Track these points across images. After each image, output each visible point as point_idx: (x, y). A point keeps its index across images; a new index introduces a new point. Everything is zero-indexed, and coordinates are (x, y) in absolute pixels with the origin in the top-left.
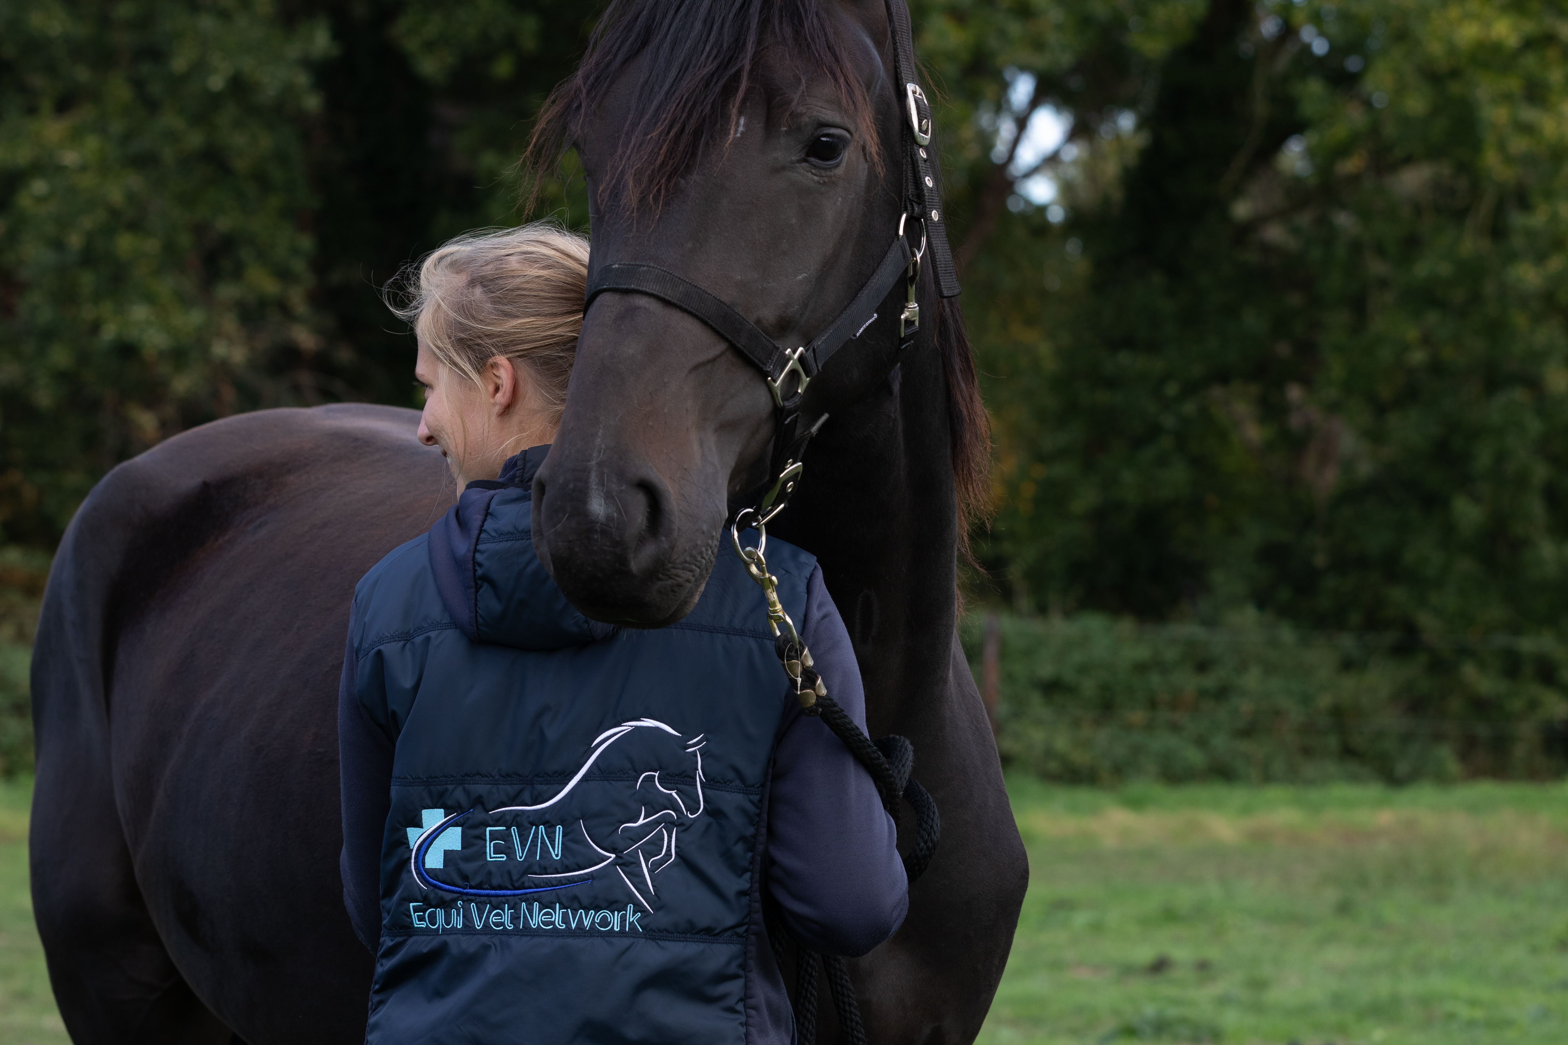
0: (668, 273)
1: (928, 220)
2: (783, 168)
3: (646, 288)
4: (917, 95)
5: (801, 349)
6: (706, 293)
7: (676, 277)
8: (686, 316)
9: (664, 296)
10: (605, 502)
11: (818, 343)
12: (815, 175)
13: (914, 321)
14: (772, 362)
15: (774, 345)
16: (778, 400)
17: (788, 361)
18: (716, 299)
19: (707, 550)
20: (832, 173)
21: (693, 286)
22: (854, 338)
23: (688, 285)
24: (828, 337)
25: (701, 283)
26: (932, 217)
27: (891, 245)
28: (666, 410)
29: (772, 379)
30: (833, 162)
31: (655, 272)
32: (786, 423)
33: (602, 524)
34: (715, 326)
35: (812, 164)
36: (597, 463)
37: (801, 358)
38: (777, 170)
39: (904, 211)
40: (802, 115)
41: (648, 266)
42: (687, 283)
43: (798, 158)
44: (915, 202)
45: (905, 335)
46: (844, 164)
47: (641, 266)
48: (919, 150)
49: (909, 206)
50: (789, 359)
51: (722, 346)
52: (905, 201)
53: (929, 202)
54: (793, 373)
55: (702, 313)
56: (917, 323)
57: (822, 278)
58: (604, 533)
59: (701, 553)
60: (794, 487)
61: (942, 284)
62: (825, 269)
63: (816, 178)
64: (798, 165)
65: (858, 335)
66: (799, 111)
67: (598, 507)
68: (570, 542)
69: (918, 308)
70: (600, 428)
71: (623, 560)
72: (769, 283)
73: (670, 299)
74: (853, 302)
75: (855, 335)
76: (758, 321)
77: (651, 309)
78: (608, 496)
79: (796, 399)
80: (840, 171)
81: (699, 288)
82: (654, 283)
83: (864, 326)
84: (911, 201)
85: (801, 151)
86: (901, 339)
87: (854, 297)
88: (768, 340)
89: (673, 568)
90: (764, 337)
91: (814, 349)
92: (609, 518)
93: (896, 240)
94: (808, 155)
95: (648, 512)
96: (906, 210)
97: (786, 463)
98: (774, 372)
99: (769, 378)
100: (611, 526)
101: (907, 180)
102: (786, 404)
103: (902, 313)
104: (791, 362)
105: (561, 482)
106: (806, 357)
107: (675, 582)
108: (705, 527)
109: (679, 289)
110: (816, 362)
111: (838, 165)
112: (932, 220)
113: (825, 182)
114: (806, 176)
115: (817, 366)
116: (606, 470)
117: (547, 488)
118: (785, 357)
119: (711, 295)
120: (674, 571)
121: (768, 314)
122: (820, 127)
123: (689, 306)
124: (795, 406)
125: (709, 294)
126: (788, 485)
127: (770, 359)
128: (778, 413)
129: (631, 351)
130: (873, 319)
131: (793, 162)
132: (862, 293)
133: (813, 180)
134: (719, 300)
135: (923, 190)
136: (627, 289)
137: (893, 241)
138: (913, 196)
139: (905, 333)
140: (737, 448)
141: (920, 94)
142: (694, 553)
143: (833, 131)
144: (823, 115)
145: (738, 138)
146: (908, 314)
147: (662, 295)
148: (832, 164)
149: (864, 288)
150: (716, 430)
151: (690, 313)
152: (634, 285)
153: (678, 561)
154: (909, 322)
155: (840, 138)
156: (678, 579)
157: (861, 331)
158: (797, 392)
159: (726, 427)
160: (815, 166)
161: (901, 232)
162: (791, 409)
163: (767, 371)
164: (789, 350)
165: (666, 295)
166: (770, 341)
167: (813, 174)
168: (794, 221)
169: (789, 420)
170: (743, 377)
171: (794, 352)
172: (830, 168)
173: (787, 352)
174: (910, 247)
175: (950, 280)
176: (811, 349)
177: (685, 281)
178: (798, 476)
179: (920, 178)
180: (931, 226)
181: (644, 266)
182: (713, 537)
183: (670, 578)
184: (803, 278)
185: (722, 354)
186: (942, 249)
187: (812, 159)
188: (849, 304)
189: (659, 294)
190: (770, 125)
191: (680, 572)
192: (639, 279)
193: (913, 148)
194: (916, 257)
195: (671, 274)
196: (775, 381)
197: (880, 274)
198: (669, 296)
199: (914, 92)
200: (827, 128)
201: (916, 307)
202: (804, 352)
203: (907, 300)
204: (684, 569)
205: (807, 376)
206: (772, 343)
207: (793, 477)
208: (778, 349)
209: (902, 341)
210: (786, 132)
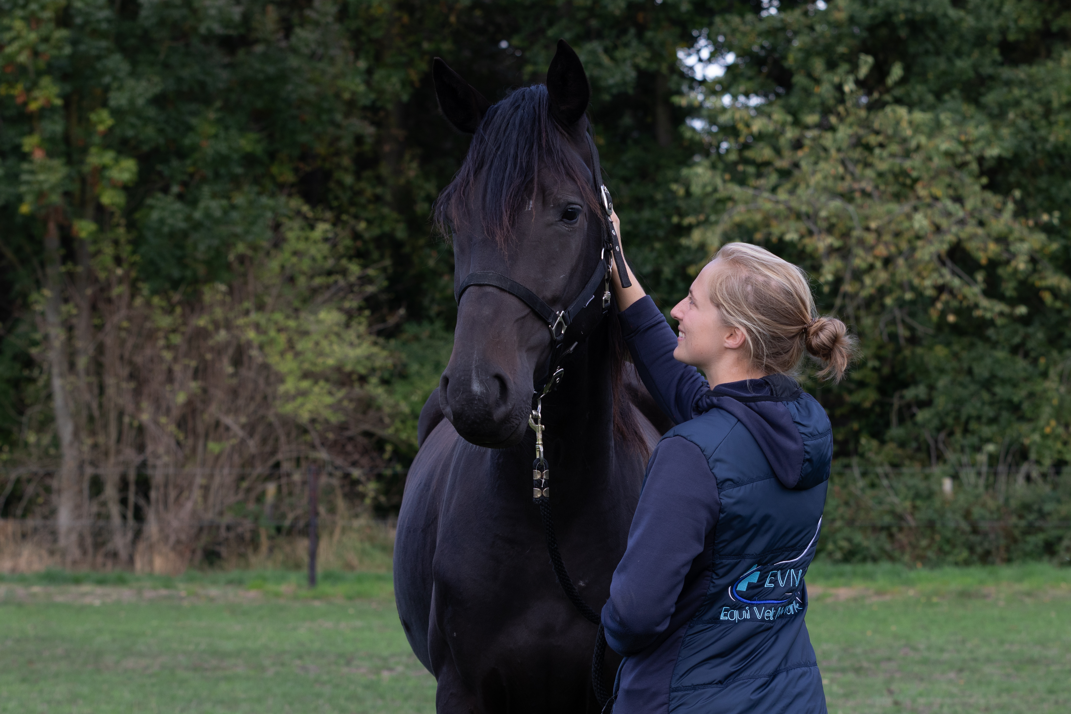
0: (502, 276)
1: (614, 251)
2: (552, 224)
3: (492, 283)
4: (606, 191)
5: (563, 311)
6: (520, 285)
7: (506, 278)
8: (511, 296)
9: (502, 287)
10: (480, 385)
11: (570, 309)
12: (566, 227)
13: (608, 301)
14: (551, 318)
15: (551, 310)
16: (554, 336)
17: (558, 318)
18: (525, 288)
19: (525, 410)
20: (574, 226)
21: (514, 282)
22: (585, 307)
23: (512, 282)
24: (574, 306)
25: (516, 280)
26: (616, 249)
27: (598, 263)
28: (505, 341)
29: (551, 326)
30: (574, 221)
31: (496, 275)
32: (557, 347)
33: (479, 396)
34: (525, 301)
35: (564, 222)
36: (475, 367)
37: (563, 316)
38: (549, 225)
39: (603, 247)
40: (561, 199)
41: (492, 273)
42: (511, 280)
43: (559, 219)
44: (608, 243)
45: (605, 307)
46: (578, 222)
47: (489, 273)
48: (608, 217)
49: (605, 244)
50: (557, 316)
51: (527, 311)
52: (603, 242)
53: (614, 242)
54: (560, 323)
55: (519, 295)
56: (609, 302)
57: (571, 276)
58: (479, 400)
59: (523, 411)
60: (560, 380)
61: (623, 281)
62: (572, 272)
63: (567, 229)
64: (558, 222)
65: (586, 305)
66: (559, 197)
67: (476, 387)
68: (463, 405)
69: (610, 294)
70: (475, 350)
71: (490, 414)
72: (547, 279)
73: (504, 288)
74: (584, 289)
75: (585, 306)
76: (543, 298)
77: (495, 292)
78: (481, 382)
79: (562, 336)
80: (577, 225)
81: (517, 283)
82: (496, 281)
83: (589, 301)
84: (606, 242)
85: (560, 216)
86: (603, 309)
87: (584, 288)
88: (549, 307)
89: (511, 418)
90: (547, 306)
91: (568, 312)
92: (482, 393)
93: (600, 260)
94: (563, 218)
95: (500, 389)
96: (604, 246)
97: (557, 368)
98: (552, 322)
99: (550, 326)
100: (483, 397)
101: (603, 232)
102: (557, 338)
103: (603, 296)
104: (559, 318)
105: (457, 376)
106: (565, 316)
107: (511, 425)
108: (525, 399)
109: (508, 283)
110: (570, 318)
111: (576, 222)
112: (616, 251)
113: (571, 230)
114: (563, 228)
115: (570, 320)
116: (479, 370)
117: (450, 380)
118: (557, 315)
119: (523, 286)
120: (512, 419)
121: (548, 294)
122: (568, 205)
123: (513, 292)
124: (561, 340)
125: (522, 286)
126: (557, 379)
127: (550, 316)
128: (553, 342)
129: (487, 313)
130: (593, 298)
131: (556, 221)
132: (588, 285)
133: (565, 229)
134: (526, 288)
135: (611, 236)
136: (483, 284)
137: (599, 261)
138: (607, 240)
139: (605, 306)
140: (535, 360)
141: (607, 191)
142: (520, 411)
143: (574, 206)
144: (570, 199)
145: (530, 210)
146: (606, 296)
147: (500, 286)
148: (573, 222)
149: (588, 283)
150: (526, 351)
151: (513, 295)
152: (487, 282)
153: (513, 414)
154: (606, 301)
155: (578, 210)
156: (513, 423)
157: (588, 304)
158: (561, 333)
159: (531, 349)
160: (566, 223)
161: (602, 258)
162: (559, 340)
163: (549, 322)
164: (558, 312)
165: (502, 286)
166: (550, 308)
167: (565, 226)
168: (557, 250)
169: (558, 346)
170: (538, 325)
171: (560, 313)
172: (573, 224)
173: (557, 313)
174: (607, 264)
175: (626, 279)
176: (567, 312)
177: (510, 280)
178: (561, 376)
179: (610, 231)
180: (616, 254)
181: (491, 273)
182: (528, 403)
183: (510, 423)
184: (563, 277)
185: (528, 314)
186: (622, 265)
187: (565, 220)
188: (582, 291)
189: (499, 286)
190: (545, 203)
191: (514, 420)
192: (489, 279)
193: (606, 217)
194: (610, 269)
195: (504, 276)
196: (552, 327)
197: (595, 276)
198: (504, 287)
199: (604, 190)
200: (572, 205)
201: (609, 294)
202: (564, 313)
203: (605, 291)
204: (516, 419)
205: (566, 325)
206: (550, 309)
207: (559, 375)
208: (553, 311)
209: (604, 310)
210: (553, 207)
